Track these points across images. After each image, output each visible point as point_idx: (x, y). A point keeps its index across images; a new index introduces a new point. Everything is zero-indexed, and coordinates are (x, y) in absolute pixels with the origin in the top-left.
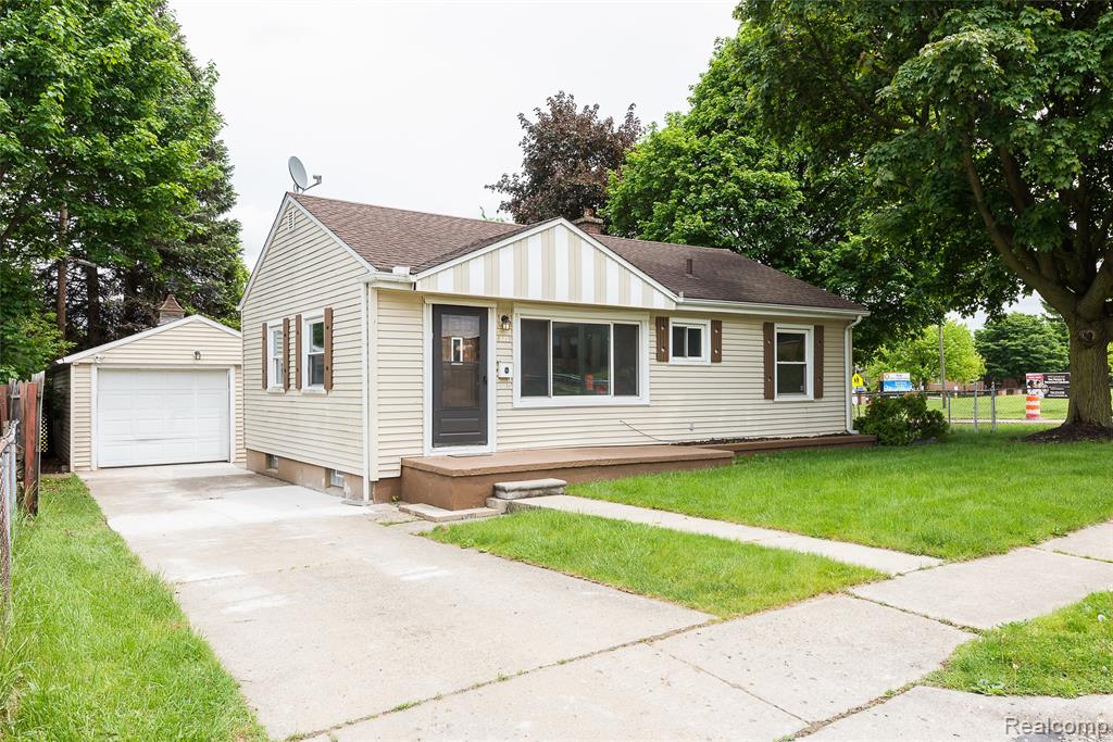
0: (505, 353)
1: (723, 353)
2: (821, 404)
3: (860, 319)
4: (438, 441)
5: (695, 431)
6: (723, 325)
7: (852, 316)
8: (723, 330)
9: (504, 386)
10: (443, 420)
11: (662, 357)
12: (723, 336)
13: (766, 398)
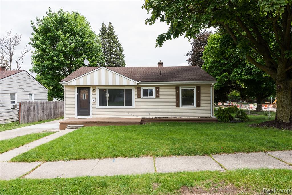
0: (94, 97)
1: (160, 95)
2: (199, 108)
3: (213, 83)
4: (78, 115)
5: (150, 115)
6: (160, 88)
7: (211, 83)
8: (160, 89)
9: (94, 104)
10: (80, 111)
11: (139, 96)
12: (160, 91)
13: (176, 107)
